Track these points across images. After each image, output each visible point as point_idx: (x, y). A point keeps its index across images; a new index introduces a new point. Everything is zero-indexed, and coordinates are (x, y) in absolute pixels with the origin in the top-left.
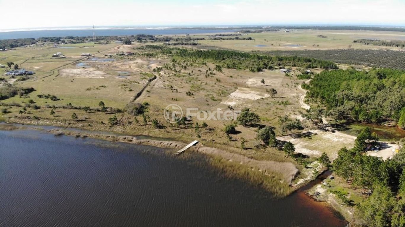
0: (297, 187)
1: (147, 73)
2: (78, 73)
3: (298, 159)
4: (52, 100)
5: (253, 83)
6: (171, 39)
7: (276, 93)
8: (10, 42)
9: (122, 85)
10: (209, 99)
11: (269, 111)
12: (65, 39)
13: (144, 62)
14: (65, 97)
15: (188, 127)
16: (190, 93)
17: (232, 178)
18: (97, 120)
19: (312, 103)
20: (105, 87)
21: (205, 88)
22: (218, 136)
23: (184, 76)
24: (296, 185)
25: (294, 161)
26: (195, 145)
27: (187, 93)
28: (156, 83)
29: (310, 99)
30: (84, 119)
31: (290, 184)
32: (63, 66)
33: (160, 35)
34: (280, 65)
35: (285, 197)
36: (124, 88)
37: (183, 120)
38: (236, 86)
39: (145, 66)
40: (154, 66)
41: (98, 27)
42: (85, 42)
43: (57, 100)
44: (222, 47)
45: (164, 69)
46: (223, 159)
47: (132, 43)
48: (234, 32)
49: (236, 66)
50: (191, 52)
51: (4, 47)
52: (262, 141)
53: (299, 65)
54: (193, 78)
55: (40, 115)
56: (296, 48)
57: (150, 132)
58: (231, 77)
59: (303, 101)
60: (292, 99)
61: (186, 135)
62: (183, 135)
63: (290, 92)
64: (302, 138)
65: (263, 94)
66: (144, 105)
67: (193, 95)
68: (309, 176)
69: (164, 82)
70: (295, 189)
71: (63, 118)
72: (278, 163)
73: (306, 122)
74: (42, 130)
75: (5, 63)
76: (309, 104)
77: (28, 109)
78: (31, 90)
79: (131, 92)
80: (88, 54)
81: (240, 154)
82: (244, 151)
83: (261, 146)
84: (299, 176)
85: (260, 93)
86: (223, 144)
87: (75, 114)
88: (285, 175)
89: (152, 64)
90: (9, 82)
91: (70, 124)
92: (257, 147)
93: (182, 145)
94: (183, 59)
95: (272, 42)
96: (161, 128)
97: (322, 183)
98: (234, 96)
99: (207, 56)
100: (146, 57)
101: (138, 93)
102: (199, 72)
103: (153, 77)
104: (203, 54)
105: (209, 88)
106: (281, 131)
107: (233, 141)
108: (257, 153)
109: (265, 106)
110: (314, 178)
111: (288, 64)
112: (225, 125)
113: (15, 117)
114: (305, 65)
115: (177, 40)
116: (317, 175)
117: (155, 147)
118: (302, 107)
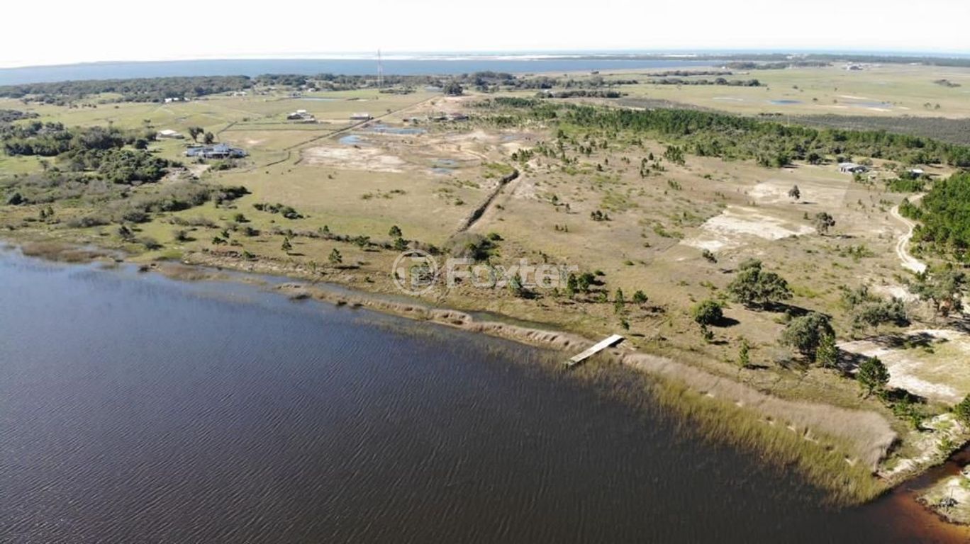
0: (895, 479)
1: (498, 164)
2: (344, 158)
3: (896, 405)
4: (286, 216)
5: (766, 195)
6: (554, 83)
7: (833, 224)
8: (196, 83)
9: (440, 190)
10: (650, 232)
11: (814, 271)
12: (314, 81)
13: (492, 137)
14: (314, 211)
15: (596, 298)
16: (599, 213)
17: (715, 440)
18: (384, 269)
19: (931, 257)
20: (403, 193)
21: (640, 204)
22: (675, 327)
23: (585, 173)
24: (890, 473)
25: (885, 410)
26: (613, 345)
27: (593, 214)
28: (518, 188)
29: (924, 244)
30: (356, 265)
31: (874, 469)
32: (311, 141)
33: (530, 73)
34: (838, 151)
35: (860, 503)
36: (445, 198)
37: (585, 282)
38: (722, 201)
39: (493, 147)
40: (513, 147)
41: (387, 54)
42: (359, 88)
43: (296, 218)
44: (683, 102)
45: (537, 154)
46: (690, 390)
47: (464, 91)
48: (714, 66)
49: (722, 149)
50: (604, 113)
51: (183, 94)
52: (798, 351)
53: (891, 155)
54: (609, 178)
55: (258, 249)
56: (879, 111)
57: (503, 305)
58: (708, 176)
59: (906, 250)
60: (875, 242)
61: (589, 319)
62: (583, 319)
63: (869, 225)
64: (905, 349)
65: (795, 224)
66: (489, 240)
67: (607, 219)
68: (925, 453)
69: (537, 187)
70: (890, 486)
71: (310, 260)
72: (841, 411)
73: (916, 306)
74: (262, 284)
75: (184, 130)
76: (921, 258)
77: (234, 236)
78: (240, 192)
79: (461, 208)
80: (366, 115)
81: (738, 380)
82: (748, 373)
83: (793, 362)
84: (899, 451)
85: (789, 222)
86: (688, 350)
87: (338, 253)
88: (860, 445)
89: (508, 142)
90: (192, 172)
91: (324, 274)
92: (784, 365)
93: (582, 344)
94: (584, 131)
95: (814, 94)
96: (528, 298)
97: (962, 473)
98: (718, 228)
99: (644, 124)
100: (495, 125)
101: (477, 211)
102: (624, 164)
103: (512, 173)
104: (635, 118)
105: (648, 203)
106: (849, 328)
107: (717, 343)
108: (782, 381)
109: (802, 257)
110: (941, 461)
111: (862, 150)
112: (693, 301)
113: (204, 250)
114: (906, 154)
115: (569, 85)
116: (949, 452)
117: (516, 342)
118: (903, 265)
